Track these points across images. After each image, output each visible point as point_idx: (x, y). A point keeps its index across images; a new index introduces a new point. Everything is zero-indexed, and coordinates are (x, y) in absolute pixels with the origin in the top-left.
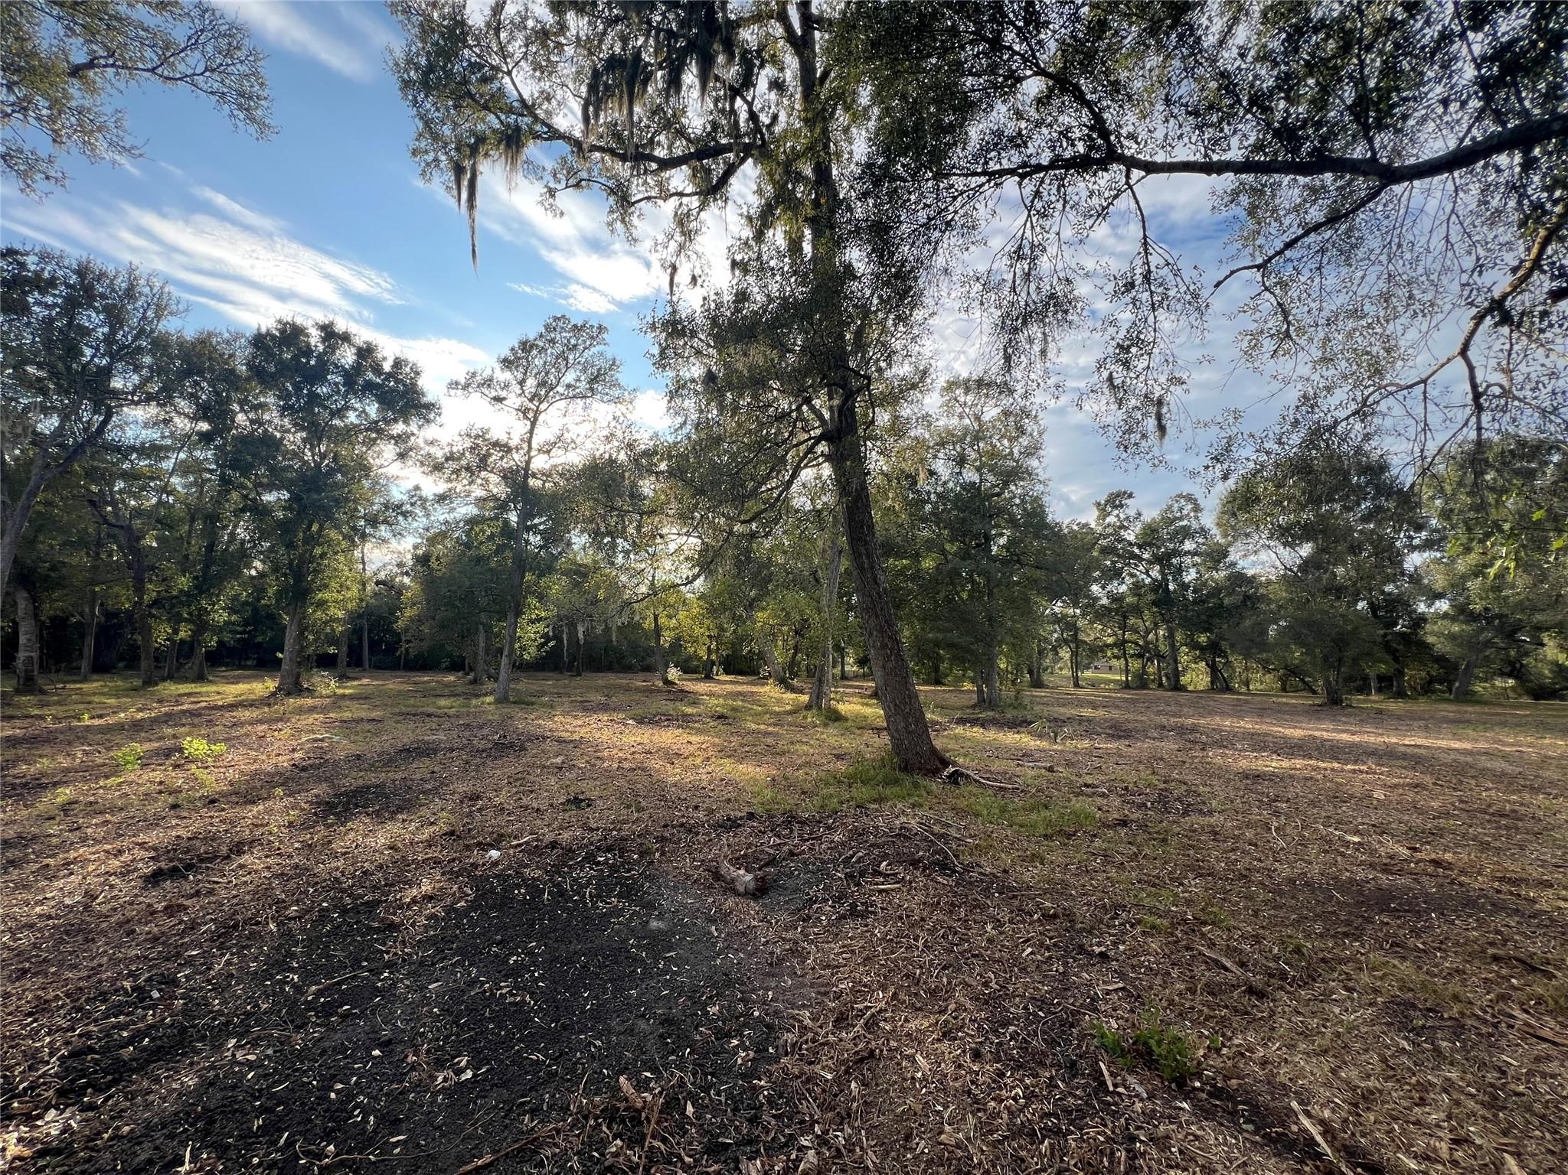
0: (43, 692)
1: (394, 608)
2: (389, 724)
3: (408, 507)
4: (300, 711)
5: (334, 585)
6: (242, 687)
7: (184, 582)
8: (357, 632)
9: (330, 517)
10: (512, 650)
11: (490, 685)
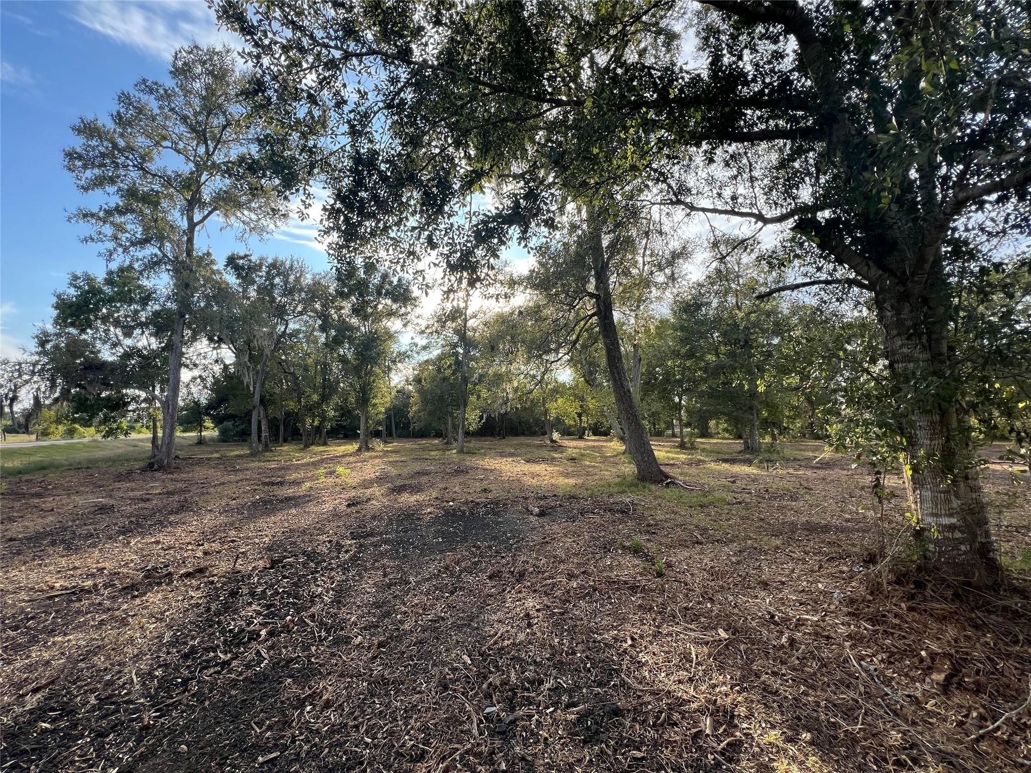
0: (272, 451)
1: (407, 405)
2: (409, 463)
3: (410, 353)
4: (371, 457)
5: (379, 395)
6: (342, 448)
7: (315, 397)
8: (388, 418)
9: (376, 363)
10: (464, 426)
11: (455, 444)
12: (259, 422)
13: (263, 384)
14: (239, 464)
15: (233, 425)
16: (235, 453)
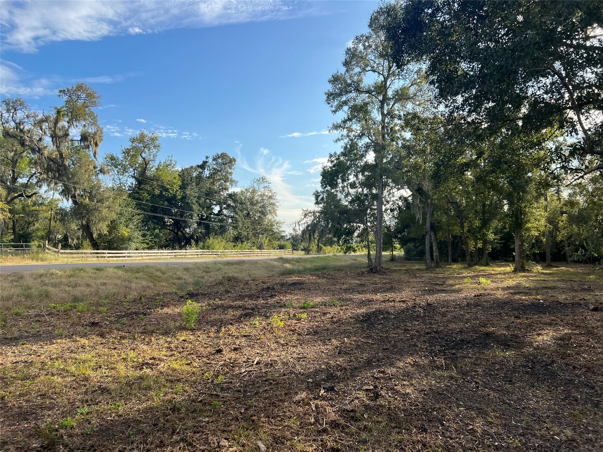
0: (442, 268)
12: (431, 244)
13: (432, 215)
14: (418, 274)
15: (415, 246)
16: (417, 267)
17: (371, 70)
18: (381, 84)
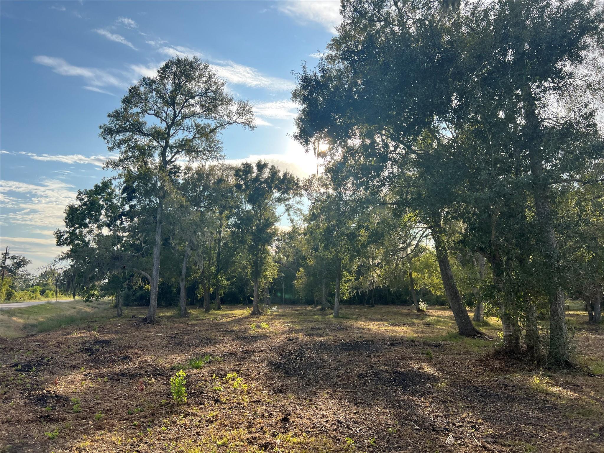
17: (154, 114)
18: (165, 131)
